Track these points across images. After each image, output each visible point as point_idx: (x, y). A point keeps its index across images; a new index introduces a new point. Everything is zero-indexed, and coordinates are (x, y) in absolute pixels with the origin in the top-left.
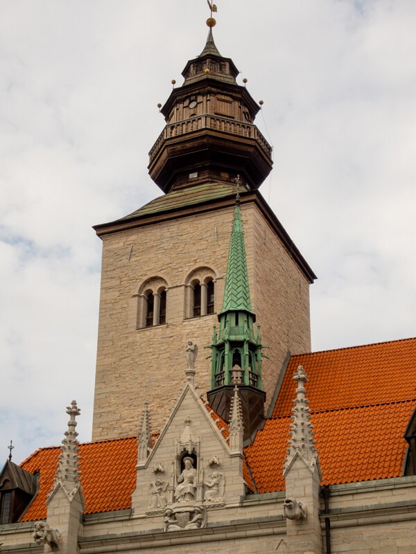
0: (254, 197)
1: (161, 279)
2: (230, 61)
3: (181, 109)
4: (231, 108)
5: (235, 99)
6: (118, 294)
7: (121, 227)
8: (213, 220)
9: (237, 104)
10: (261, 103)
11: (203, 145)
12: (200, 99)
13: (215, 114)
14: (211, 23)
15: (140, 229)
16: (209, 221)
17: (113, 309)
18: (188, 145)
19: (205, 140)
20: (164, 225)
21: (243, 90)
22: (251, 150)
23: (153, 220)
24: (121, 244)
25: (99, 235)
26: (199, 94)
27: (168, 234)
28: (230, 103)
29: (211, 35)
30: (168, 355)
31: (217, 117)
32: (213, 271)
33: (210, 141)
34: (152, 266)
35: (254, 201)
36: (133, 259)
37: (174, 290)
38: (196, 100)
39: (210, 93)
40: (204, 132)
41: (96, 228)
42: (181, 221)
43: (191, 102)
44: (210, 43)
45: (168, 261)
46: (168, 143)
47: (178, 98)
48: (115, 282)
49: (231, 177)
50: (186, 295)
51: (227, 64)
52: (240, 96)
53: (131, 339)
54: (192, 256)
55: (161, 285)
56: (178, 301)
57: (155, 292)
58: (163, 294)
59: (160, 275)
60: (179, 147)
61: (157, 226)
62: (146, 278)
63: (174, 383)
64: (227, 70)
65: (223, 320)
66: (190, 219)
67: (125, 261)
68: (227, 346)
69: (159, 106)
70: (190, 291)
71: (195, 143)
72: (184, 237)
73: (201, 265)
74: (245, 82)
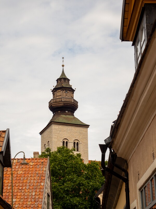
1: (68, 140)
3: (63, 92)
4: (73, 96)
6: (57, 140)
7: (58, 123)
12: (68, 91)
13: (71, 97)
15: (62, 125)
16: (78, 129)
17: (56, 144)
18: (68, 105)
19: (72, 105)
20: (67, 126)
23: (66, 124)
24: (57, 128)
26: (68, 90)
27: (69, 129)
28: (73, 94)
29: (63, 69)
34: (65, 136)
36: (61, 132)
37: (70, 143)
39: (71, 91)
40: (73, 103)
42: (72, 126)
43: (66, 91)
45: (69, 135)
54: (75, 136)
56: (71, 146)
57: (65, 142)
58: (67, 143)
59: (67, 138)
60: (66, 104)
62: (64, 138)
66: (74, 127)
67: (59, 132)
70: (73, 144)
71: (70, 105)
72: (73, 131)
73: (77, 139)
74: (75, 89)
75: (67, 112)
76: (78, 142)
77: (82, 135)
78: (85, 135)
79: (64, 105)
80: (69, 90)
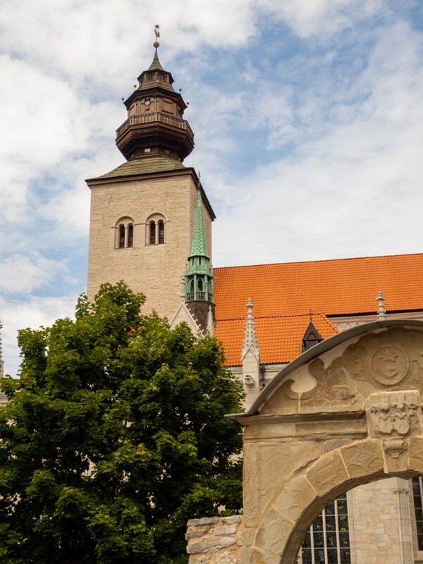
0: (191, 172)
1: (130, 218)
2: (169, 74)
3: (139, 105)
4: (171, 108)
5: (174, 101)
6: (102, 225)
7: (104, 182)
8: (164, 183)
9: (175, 105)
10: (188, 104)
11: (155, 132)
12: (152, 99)
13: (162, 111)
14: (156, 45)
15: (116, 185)
16: (161, 184)
17: (98, 235)
18: (146, 131)
19: (157, 129)
20: (131, 183)
21: (179, 96)
22: (184, 137)
23: (125, 180)
24: (104, 193)
25: (89, 186)
26: (152, 96)
27: (135, 190)
28: (171, 104)
29: (156, 53)
30: (134, 267)
31: (163, 113)
32: (163, 216)
33: (160, 130)
34: (124, 209)
35: (191, 174)
36: (112, 203)
37: (139, 226)
38: (149, 100)
39: (159, 96)
40: (156, 124)
41: (87, 181)
42: (143, 182)
43: (146, 101)
44: (156, 59)
45: (135, 207)
46: (132, 128)
47: (138, 97)
48: (100, 217)
49: (171, 153)
50: (146, 230)
51: (168, 76)
52: (176, 99)
53: (110, 255)
54: (151, 206)
55: (130, 222)
56: (141, 233)
57: (126, 226)
58: (131, 227)
59: (129, 215)
60: (139, 131)
61: (127, 184)
62: (120, 217)
63: (139, 284)
64: (168, 80)
65: (191, 261)
66: (149, 182)
67: (106, 204)
68: (195, 277)
69: (123, 99)
70: (148, 227)
71: (150, 130)
72: (145, 192)
73: (156, 212)
74: (180, 90)
75: (147, 150)
76: (161, 218)
77: (173, 198)
78: (180, 196)
79: (135, 134)
80: (154, 94)
